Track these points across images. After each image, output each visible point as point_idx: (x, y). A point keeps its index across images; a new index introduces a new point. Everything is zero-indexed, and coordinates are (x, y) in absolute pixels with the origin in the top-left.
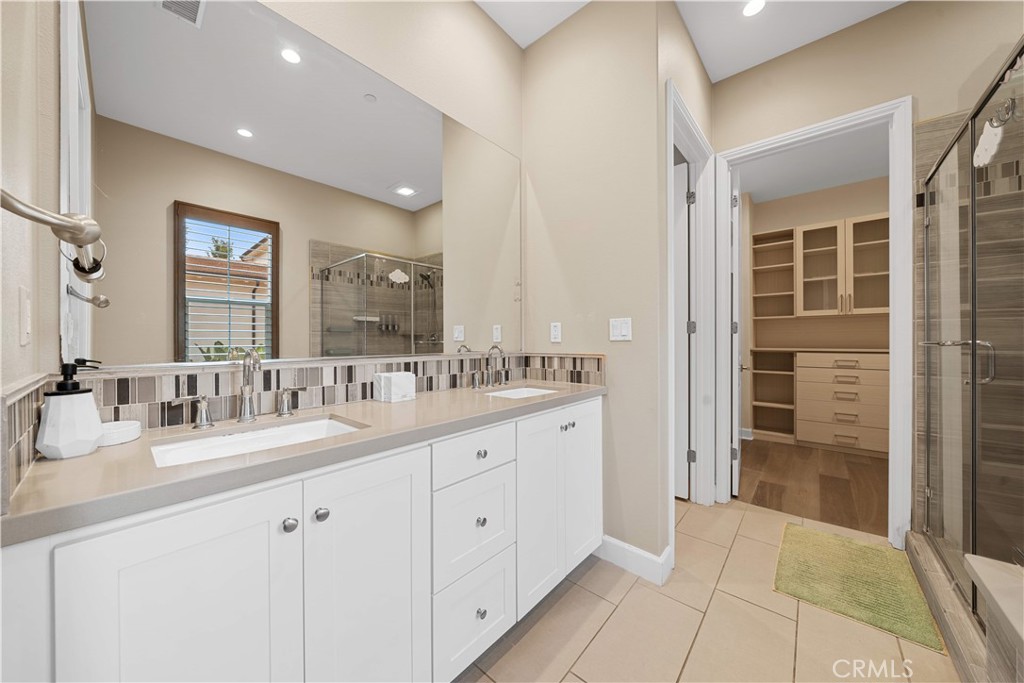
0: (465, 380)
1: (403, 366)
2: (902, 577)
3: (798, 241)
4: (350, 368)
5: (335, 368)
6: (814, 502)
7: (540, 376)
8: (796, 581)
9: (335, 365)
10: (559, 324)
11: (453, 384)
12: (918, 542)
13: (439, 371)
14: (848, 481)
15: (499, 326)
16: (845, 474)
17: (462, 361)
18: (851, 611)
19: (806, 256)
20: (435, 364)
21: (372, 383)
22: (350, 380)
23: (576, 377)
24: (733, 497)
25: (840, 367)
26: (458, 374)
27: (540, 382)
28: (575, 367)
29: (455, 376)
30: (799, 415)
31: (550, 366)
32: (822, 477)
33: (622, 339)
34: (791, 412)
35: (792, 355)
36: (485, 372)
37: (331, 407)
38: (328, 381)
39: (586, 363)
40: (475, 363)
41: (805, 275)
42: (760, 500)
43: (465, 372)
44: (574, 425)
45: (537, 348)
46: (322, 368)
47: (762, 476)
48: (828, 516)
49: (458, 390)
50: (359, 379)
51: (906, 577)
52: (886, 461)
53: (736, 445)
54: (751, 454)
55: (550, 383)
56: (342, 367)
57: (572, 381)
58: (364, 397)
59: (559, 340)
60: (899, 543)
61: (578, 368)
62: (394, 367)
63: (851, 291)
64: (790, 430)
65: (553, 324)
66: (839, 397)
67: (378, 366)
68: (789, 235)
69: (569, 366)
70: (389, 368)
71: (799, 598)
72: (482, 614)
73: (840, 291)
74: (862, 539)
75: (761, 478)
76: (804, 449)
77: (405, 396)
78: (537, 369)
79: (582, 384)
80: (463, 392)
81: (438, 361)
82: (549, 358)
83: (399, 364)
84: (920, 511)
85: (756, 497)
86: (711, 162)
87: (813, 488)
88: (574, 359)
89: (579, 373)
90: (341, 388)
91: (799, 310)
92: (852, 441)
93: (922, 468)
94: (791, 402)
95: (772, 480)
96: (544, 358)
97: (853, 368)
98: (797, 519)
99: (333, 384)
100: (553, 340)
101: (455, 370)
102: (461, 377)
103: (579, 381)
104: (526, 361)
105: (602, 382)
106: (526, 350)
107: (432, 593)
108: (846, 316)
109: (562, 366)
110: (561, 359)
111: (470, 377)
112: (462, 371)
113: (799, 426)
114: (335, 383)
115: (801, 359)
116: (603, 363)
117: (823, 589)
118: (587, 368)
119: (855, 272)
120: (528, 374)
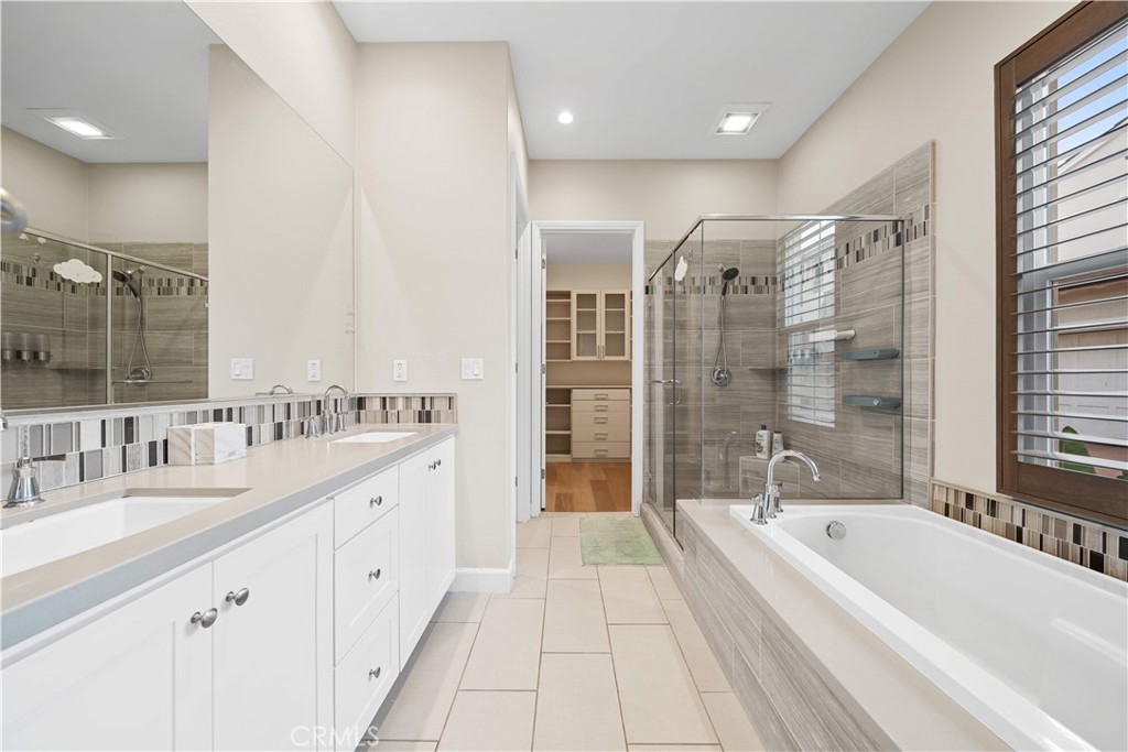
0: (293, 429)
1: (211, 415)
2: (641, 532)
3: (574, 301)
4: (129, 422)
5: (103, 422)
6: (591, 500)
7: (379, 418)
8: (592, 556)
9: (103, 417)
10: (404, 362)
11: (279, 434)
12: (646, 508)
13: (261, 420)
14: (605, 482)
15: (318, 362)
16: (604, 478)
17: (289, 404)
18: (624, 561)
19: (578, 313)
20: (255, 411)
21: (166, 442)
22: (129, 438)
23: (425, 417)
24: (542, 510)
25: (598, 399)
26: (284, 422)
27: (380, 425)
28: (423, 407)
29: (280, 425)
30: (574, 438)
31: (393, 407)
32: (592, 482)
33: (474, 377)
34: (569, 436)
35: (569, 391)
36: (335, 415)
37: (96, 483)
38: (90, 441)
39: (436, 402)
40: (304, 406)
41: (578, 328)
42: (560, 508)
43: (292, 420)
44: (439, 463)
45: (373, 387)
46: (78, 424)
47: (556, 489)
48: (601, 508)
49: (284, 442)
50: (144, 436)
51: (643, 531)
52: (630, 464)
53: (544, 467)
54: (551, 474)
55: (393, 424)
56: (116, 420)
57: (420, 422)
58: (153, 462)
59: (404, 379)
60: (637, 514)
61: (428, 408)
62: (199, 417)
63: (603, 343)
64: (568, 451)
65: (396, 362)
66: (598, 422)
67: (175, 417)
68: (567, 295)
69: (417, 406)
70: (191, 418)
71: (596, 565)
72: (377, 673)
73: (598, 343)
74: (620, 516)
75: (556, 491)
76: (577, 464)
77: (233, 454)
78: (375, 412)
79: (432, 424)
80: (291, 444)
81: (259, 406)
82: (391, 398)
83: (206, 412)
84: (647, 489)
85: (556, 506)
86: (529, 225)
87: (588, 491)
88: (423, 399)
89: (429, 413)
90: (113, 452)
91: (574, 357)
92: (604, 453)
93: (647, 460)
94: (569, 429)
95: (564, 491)
96: (384, 399)
97: (604, 399)
98: (583, 515)
99: (99, 447)
100: (396, 379)
101: (281, 417)
102: (288, 425)
103: (429, 421)
104: (360, 403)
105: (454, 420)
106: (358, 391)
107: (334, 665)
108: (601, 362)
109: (407, 407)
110: (408, 399)
111: (299, 426)
112: (289, 418)
113: (575, 447)
114: (104, 445)
115: (575, 394)
116: (454, 403)
117: (609, 554)
118: (437, 406)
119: (606, 329)
120: (362, 416)
